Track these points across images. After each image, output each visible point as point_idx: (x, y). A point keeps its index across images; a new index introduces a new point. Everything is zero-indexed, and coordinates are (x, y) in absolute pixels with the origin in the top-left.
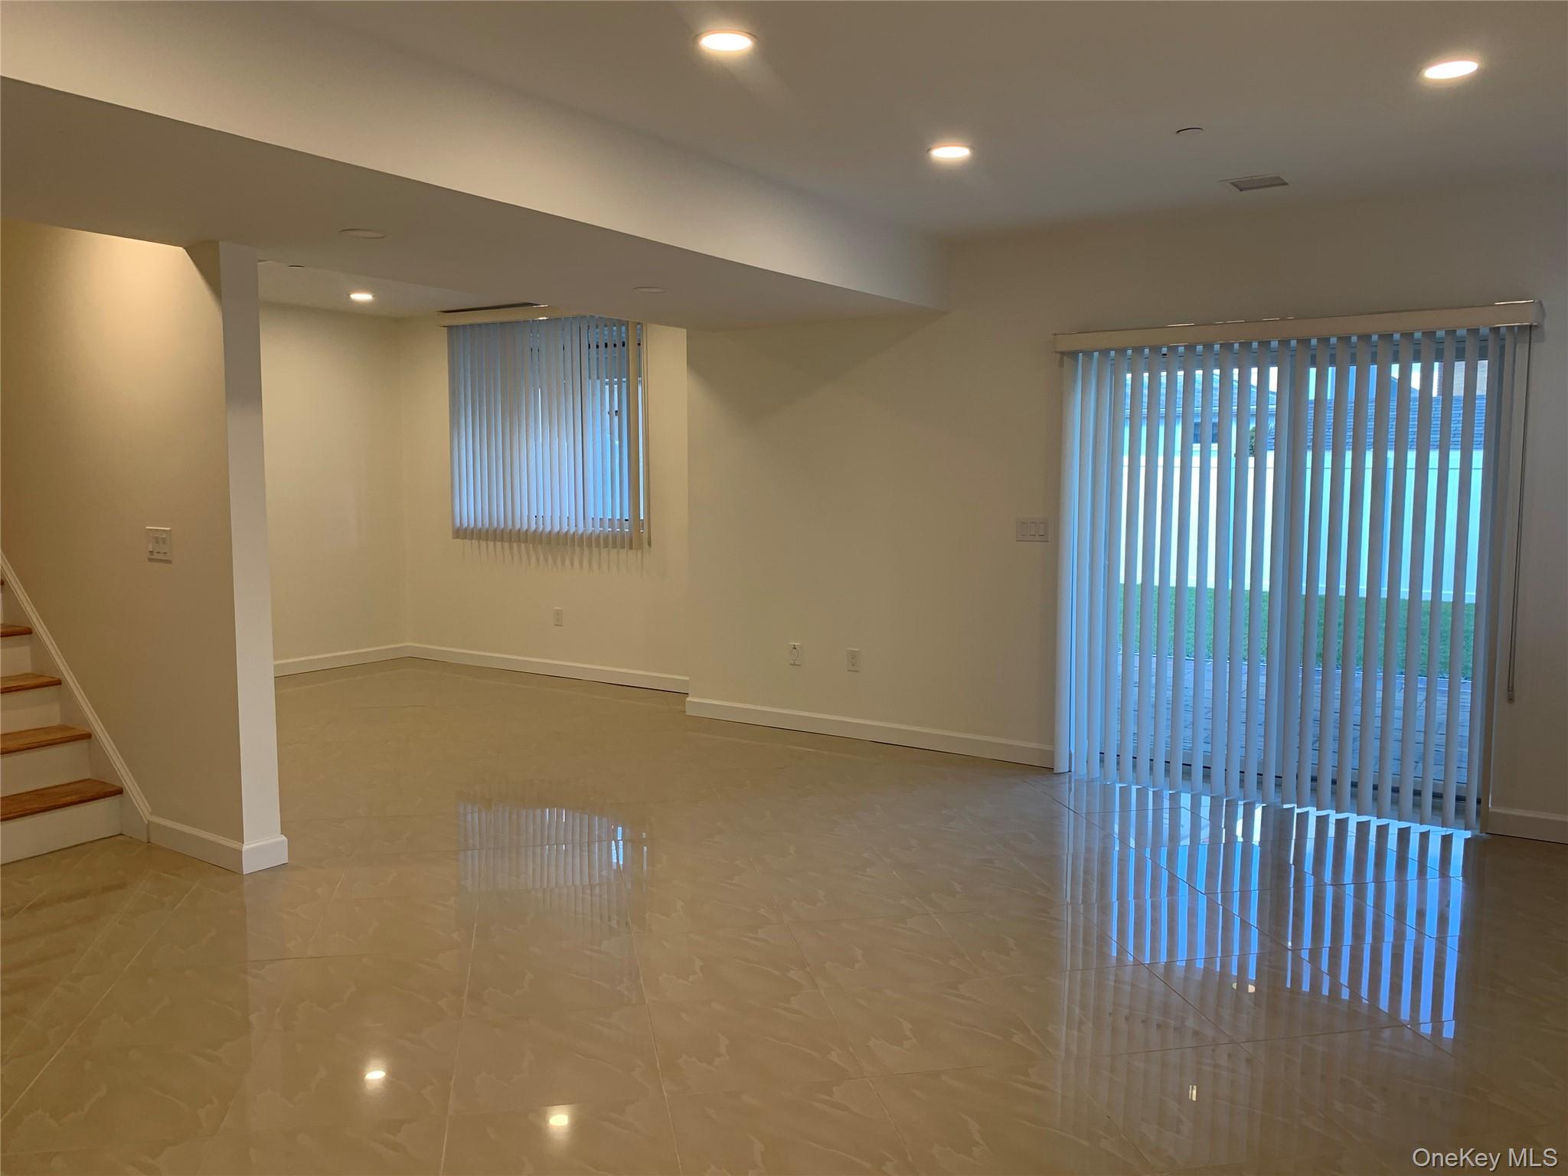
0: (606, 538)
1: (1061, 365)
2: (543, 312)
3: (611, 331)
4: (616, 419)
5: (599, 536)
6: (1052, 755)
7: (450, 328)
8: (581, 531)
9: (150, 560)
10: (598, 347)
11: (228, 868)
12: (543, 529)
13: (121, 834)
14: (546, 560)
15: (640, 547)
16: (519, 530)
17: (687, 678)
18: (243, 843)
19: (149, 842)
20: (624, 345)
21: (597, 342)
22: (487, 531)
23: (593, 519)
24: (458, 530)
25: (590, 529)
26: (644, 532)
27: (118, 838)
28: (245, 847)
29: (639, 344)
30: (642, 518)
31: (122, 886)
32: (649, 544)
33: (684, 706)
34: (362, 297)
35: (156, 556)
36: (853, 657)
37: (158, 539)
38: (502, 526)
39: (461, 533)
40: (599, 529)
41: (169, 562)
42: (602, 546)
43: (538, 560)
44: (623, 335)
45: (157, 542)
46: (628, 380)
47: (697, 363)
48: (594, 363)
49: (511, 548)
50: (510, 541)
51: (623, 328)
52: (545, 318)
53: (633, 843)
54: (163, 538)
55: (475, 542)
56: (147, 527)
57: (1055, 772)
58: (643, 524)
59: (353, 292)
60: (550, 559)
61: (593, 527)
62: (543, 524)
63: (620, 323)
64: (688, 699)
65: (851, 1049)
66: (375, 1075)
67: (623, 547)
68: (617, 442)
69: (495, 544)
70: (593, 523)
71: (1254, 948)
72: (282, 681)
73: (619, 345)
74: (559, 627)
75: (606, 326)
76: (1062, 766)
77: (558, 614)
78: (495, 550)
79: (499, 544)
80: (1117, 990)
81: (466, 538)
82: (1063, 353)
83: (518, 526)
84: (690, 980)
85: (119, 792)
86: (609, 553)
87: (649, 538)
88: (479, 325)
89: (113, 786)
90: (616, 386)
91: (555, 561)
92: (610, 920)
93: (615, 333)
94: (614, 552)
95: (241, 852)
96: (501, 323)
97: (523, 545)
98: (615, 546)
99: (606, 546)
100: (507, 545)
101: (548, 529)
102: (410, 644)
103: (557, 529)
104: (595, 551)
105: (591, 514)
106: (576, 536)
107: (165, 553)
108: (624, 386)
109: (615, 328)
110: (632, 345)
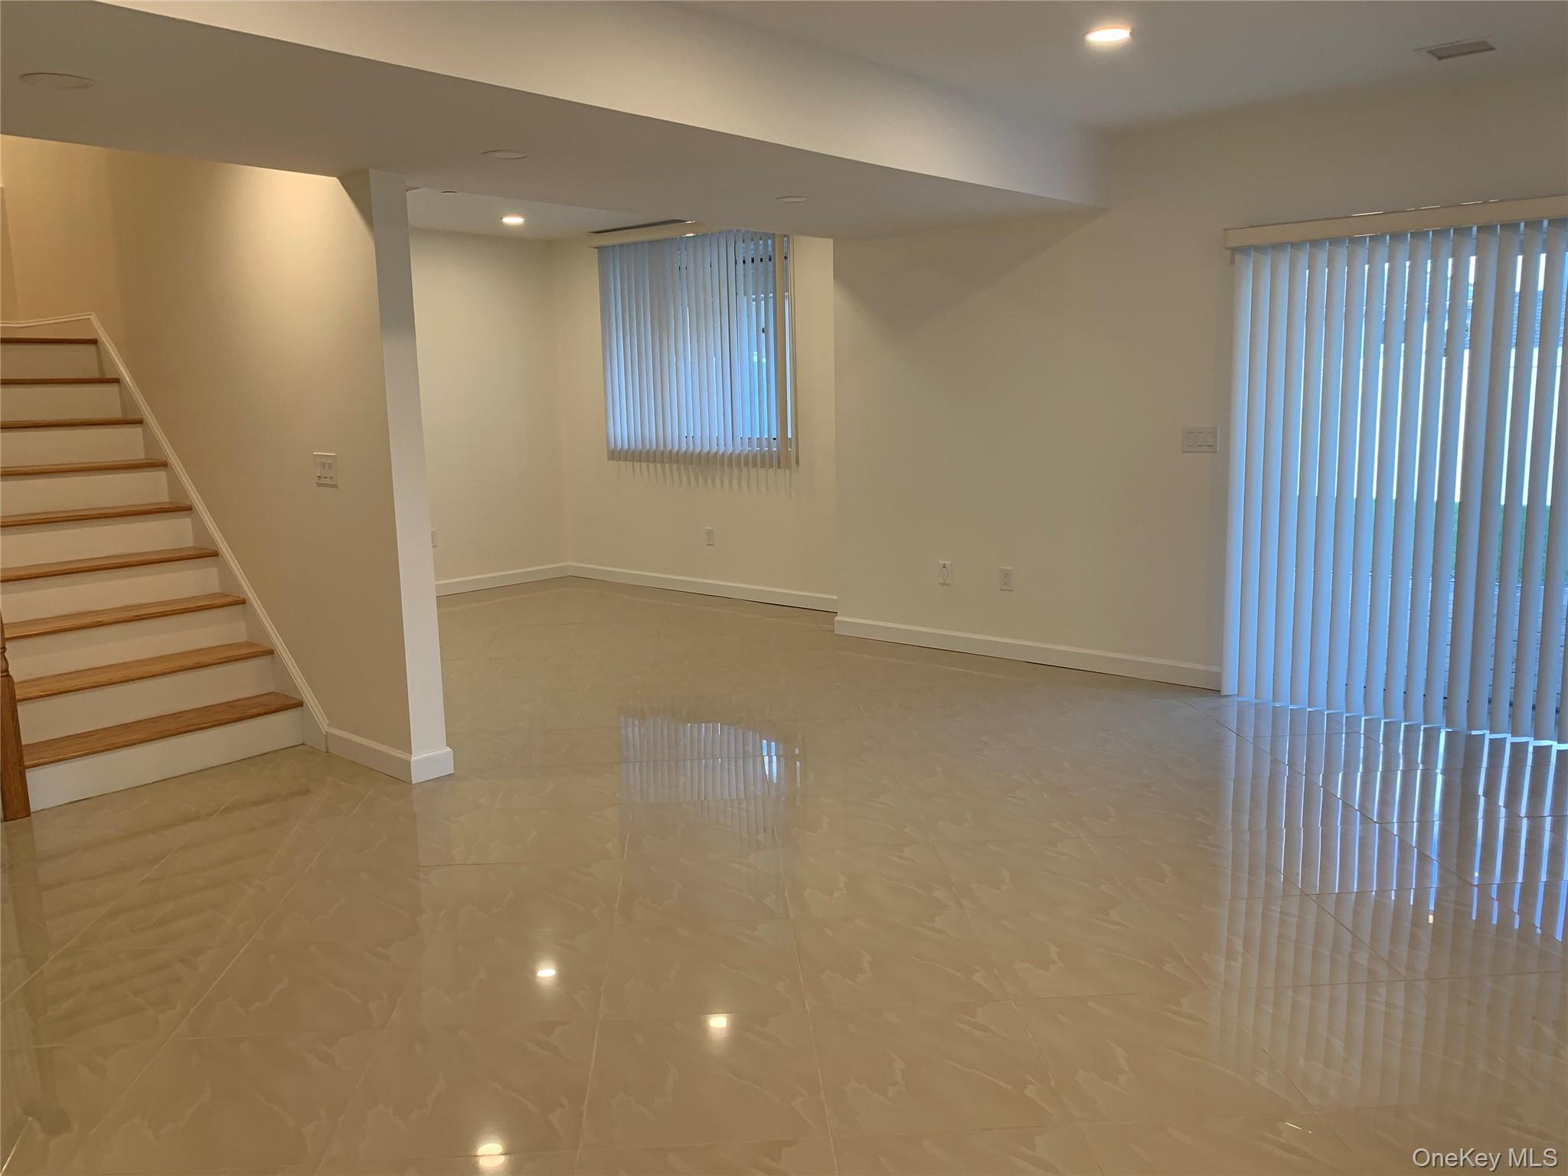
0: (755, 458)
1: (1232, 262)
2: (690, 228)
3: (757, 245)
4: (763, 335)
5: (747, 456)
6: (1219, 676)
7: (600, 248)
8: (729, 451)
9: (319, 485)
10: (744, 262)
11: (398, 777)
12: (694, 449)
13: (303, 744)
14: (697, 481)
15: (789, 467)
16: (671, 451)
17: (835, 597)
18: (411, 754)
19: (327, 752)
20: (770, 260)
21: (744, 257)
22: (640, 452)
23: (741, 438)
24: (613, 452)
25: (739, 449)
26: (792, 450)
27: (300, 747)
28: (413, 759)
29: (786, 258)
30: (790, 436)
31: (306, 792)
32: (797, 463)
33: (833, 624)
34: (513, 220)
35: (323, 481)
36: (1006, 576)
37: (326, 464)
38: (654, 447)
39: (616, 455)
40: (747, 449)
41: (335, 486)
42: (750, 465)
43: (689, 479)
44: (770, 248)
45: (324, 468)
46: (775, 295)
47: (843, 275)
48: (741, 278)
49: (663, 468)
50: (662, 462)
51: (770, 241)
52: (692, 235)
53: (787, 759)
54: (329, 464)
55: (629, 464)
56: (315, 453)
57: (1222, 694)
58: (791, 442)
59: (505, 215)
60: (701, 478)
61: (741, 446)
62: (694, 445)
63: (765, 236)
64: (837, 618)
65: (996, 971)
66: (547, 973)
67: (771, 466)
68: (764, 360)
69: (648, 466)
70: (742, 443)
71: (1434, 883)
72: (445, 601)
73: (765, 259)
74: (711, 547)
75: (752, 240)
76: (1230, 686)
77: (709, 533)
78: (648, 470)
79: (652, 465)
80: (1282, 922)
81: (620, 460)
82: (1235, 250)
83: (669, 448)
84: (835, 896)
85: (300, 704)
86: (757, 471)
87: (797, 457)
88: (629, 245)
89: (294, 698)
90: (763, 302)
91: (706, 482)
92: (757, 835)
93: (761, 247)
94: (762, 471)
95: (410, 763)
96: (649, 242)
97: (675, 466)
98: (763, 466)
99: (755, 465)
100: (659, 466)
101: (698, 450)
102: (570, 564)
103: (706, 449)
104: (745, 470)
105: (739, 434)
106: (725, 457)
107: (331, 478)
108: (771, 301)
109: (761, 242)
110: (778, 259)
